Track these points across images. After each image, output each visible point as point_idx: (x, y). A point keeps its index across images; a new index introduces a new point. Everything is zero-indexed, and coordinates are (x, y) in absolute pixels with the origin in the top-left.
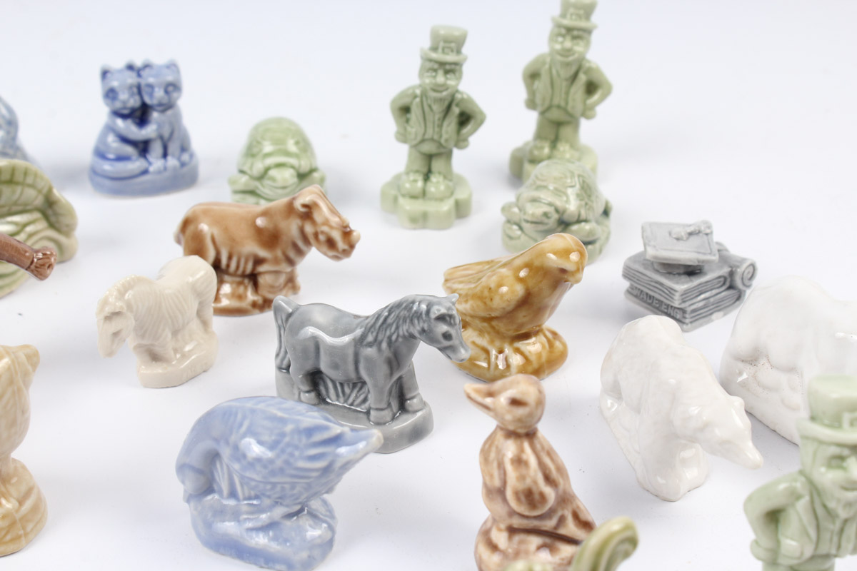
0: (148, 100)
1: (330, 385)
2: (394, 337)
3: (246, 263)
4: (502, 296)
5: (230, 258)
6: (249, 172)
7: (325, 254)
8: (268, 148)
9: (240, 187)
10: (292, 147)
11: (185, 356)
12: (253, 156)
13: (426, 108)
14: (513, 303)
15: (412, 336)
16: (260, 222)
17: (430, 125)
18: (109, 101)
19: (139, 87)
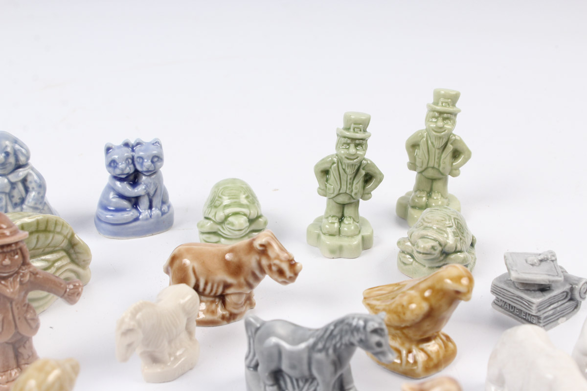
0: (139, 168)
1: (288, 380)
2: (338, 345)
3: (218, 287)
4: (412, 311)
5: (206, 284)
6: (213, 219)
7: (276, 280)
8: (226, 201)
9: (206, 230)
10: (243, 200)
11: (177, 359)
12: (216, 207)
13: (341, 171)
14: (420, 317)
15: (352, 344)
16: (228, 257)
17: (344, 183)
18: (111, 169)
19: (133, 159)
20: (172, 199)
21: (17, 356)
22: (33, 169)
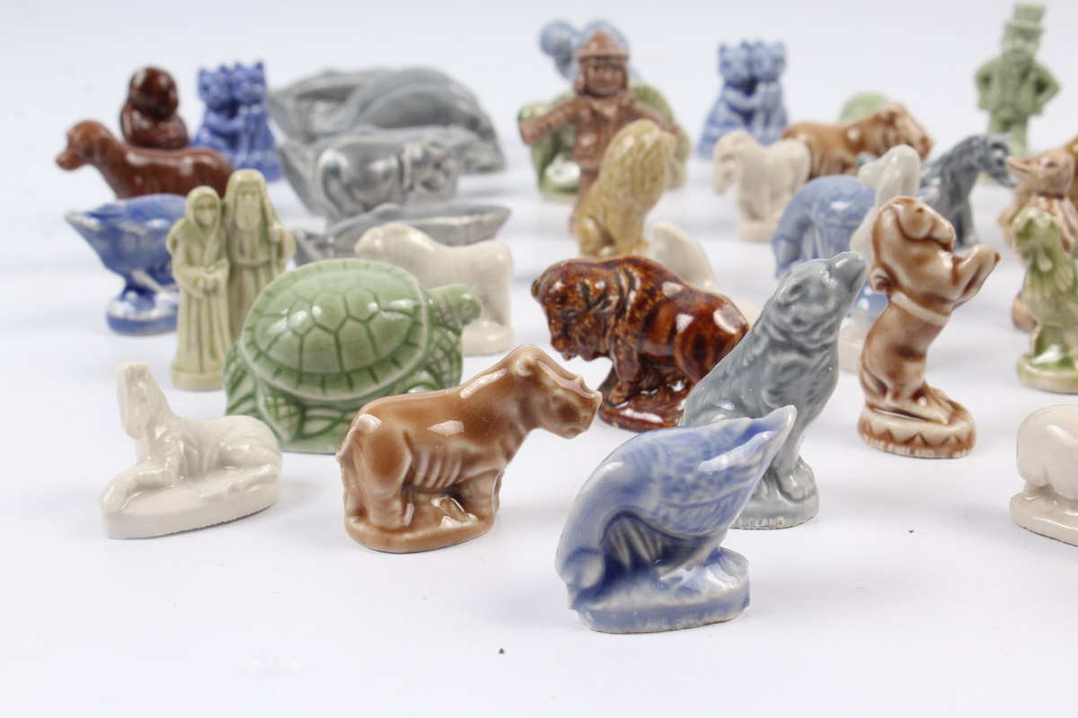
0: (756, 72)
12: (848, 117)
18: (724, 72)
19: (750, 61)
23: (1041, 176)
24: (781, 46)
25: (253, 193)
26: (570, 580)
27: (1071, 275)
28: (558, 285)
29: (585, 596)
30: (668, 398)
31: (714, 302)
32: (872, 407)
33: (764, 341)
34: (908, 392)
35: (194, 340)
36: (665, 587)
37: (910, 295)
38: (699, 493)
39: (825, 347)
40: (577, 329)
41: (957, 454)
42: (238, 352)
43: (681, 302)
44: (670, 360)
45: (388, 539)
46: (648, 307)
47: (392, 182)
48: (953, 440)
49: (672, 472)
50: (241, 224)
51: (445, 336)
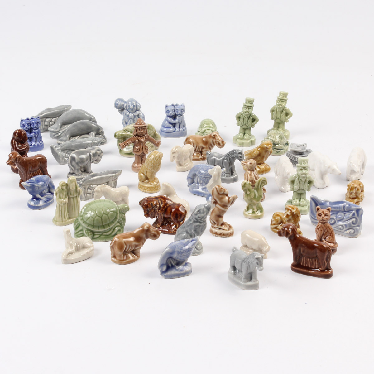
3: (200, 148)
5: (196, 147)
7: (218, 147)
11: (186, 165)
13: (244, 117)
16: (204, 139)
17: (245, 121)
18: (167, 113)
19: (175, 110)
20: (187, 126)
21: (142, 160)
22: (141, 112)
23: (249, 166)
24: (183, 105)
25: (74, 182)
26: (160, 270)
27: (254, 194)
28: (146, 203)
29: (163, 273)
30: (170, 226)
31: (179, 205)
32: (212, 227)
33: (192, 221)
34: (220, 224)
35: (60, 215)
36: (177, 270)
37: (220, 205)
38: (184, 253)
39: (204, 221)
40: (150, 212)
41: (230, 236)
42: (78, 220)
43: (172, 206)
44: (170, 218)
45: (121, 262)
46: (165, 208)
47: (89, 160)
48: (229, 234)
49: (179, 250)
50: (71, 188)
51: (122, 215)
